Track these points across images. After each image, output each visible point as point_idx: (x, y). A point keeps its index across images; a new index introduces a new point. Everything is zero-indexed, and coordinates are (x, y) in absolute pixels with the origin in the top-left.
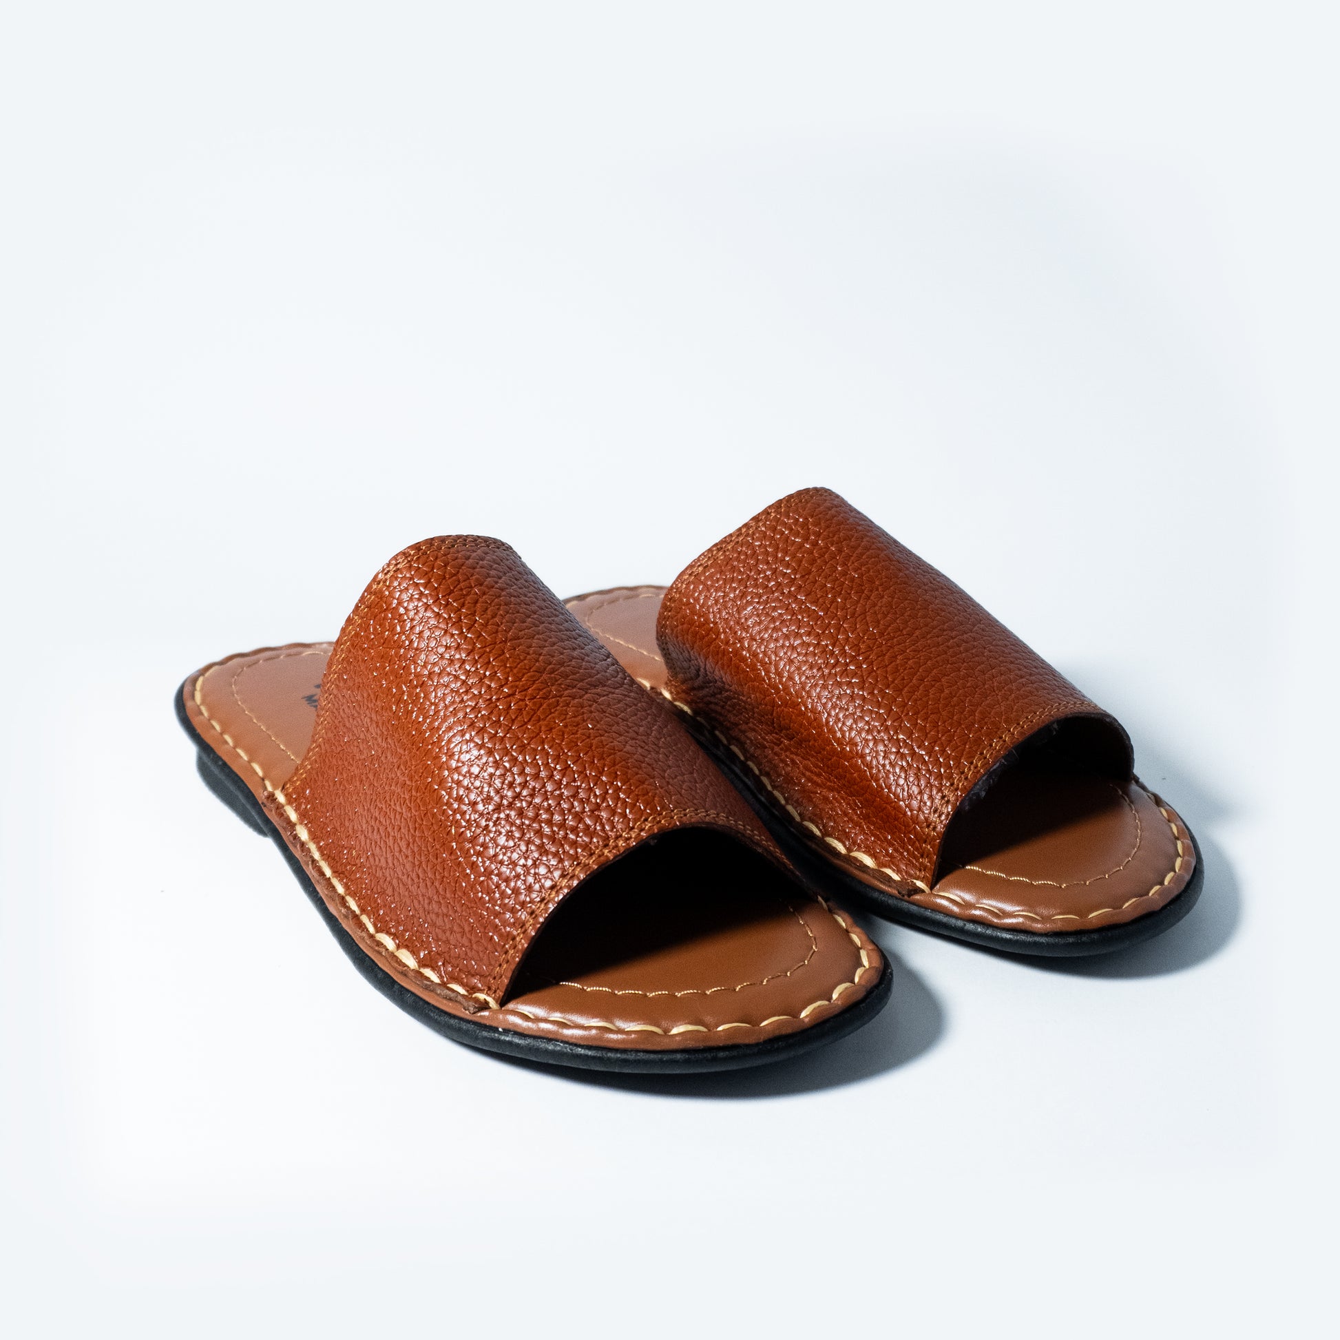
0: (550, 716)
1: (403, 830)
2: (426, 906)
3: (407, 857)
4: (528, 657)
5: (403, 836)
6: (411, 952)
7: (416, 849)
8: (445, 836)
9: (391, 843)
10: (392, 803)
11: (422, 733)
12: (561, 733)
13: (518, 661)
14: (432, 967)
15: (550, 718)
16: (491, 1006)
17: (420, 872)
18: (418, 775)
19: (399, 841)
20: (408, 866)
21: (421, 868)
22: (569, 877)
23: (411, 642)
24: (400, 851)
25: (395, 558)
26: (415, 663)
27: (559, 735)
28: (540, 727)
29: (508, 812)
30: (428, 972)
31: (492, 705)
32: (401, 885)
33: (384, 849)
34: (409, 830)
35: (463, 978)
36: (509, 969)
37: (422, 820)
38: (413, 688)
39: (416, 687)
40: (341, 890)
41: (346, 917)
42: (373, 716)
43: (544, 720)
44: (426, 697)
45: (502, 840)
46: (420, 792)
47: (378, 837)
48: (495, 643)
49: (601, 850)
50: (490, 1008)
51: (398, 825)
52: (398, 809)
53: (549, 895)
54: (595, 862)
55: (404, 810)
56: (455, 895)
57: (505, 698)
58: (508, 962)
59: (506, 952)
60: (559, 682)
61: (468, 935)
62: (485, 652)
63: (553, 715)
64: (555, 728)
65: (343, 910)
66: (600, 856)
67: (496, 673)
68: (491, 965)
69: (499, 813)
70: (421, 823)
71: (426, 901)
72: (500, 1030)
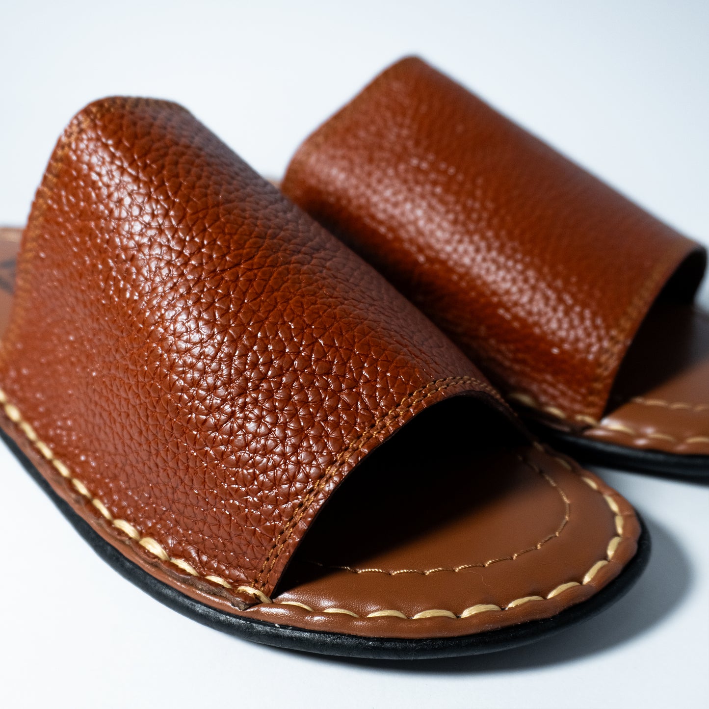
0: (283, 286)
1: (132, 417)
2: (170, 496)
3: (140, 445)
4: (246, 221)
5: (133, 423)
6: (157, 541)
7: (151, 438)
8: (185, 425)
9: (118, 428)
10: (115, 389)
11: (140, 313)
12: (299, 304)
13: (236, 226)
14: (185, 557)
15: (284, 288)
16: (262, 600)
17: (159, 461)
18: (143, 359)
19: (128, 428)
20: (144, 455)
21: (159, 457)
22: (338, 464)
23: (111, 212)
24: (132, 439)
25: (76, 117)
26: (120, 235)
27: (299, 307)
28: (276, 299)
29: (253, 395)
30: (182, 564)
31: (218, 277)
32: (136, 473)
33: (110, 435)
34: (140, 418)
35: (224, 570)
36: (280, 564)
37: (155, 407)
38: (121, 263)
39: (125, 261)
40: (64, 471)
41: (77, 502)
42: (80, 295)
43: (278, 290)
44: (139, 272)
45: (251, 426)
46: (148, 377)
47: (102, 422)
48: (207, 208)
49: (368, 432)
50: (262, 603)
51: (125, 412)
52: (123, 395)
53: (318, 485)
54: (365, 445)
55: (130, 396)
56: (204, 486)
57: (230, 268)
58: (277, 556)
59: (274, 546)
60: (283, 247)
61: (227, 528)
62: (198, 218)
63: (286, 284)
64: (291, 299)
65: (73, 496)
66: (368, 438)
67: (215, 241)
68: (256, 558)
69: (246, 397)
70: (153, 410)
71: (170, 491)
72: (276, 625)
